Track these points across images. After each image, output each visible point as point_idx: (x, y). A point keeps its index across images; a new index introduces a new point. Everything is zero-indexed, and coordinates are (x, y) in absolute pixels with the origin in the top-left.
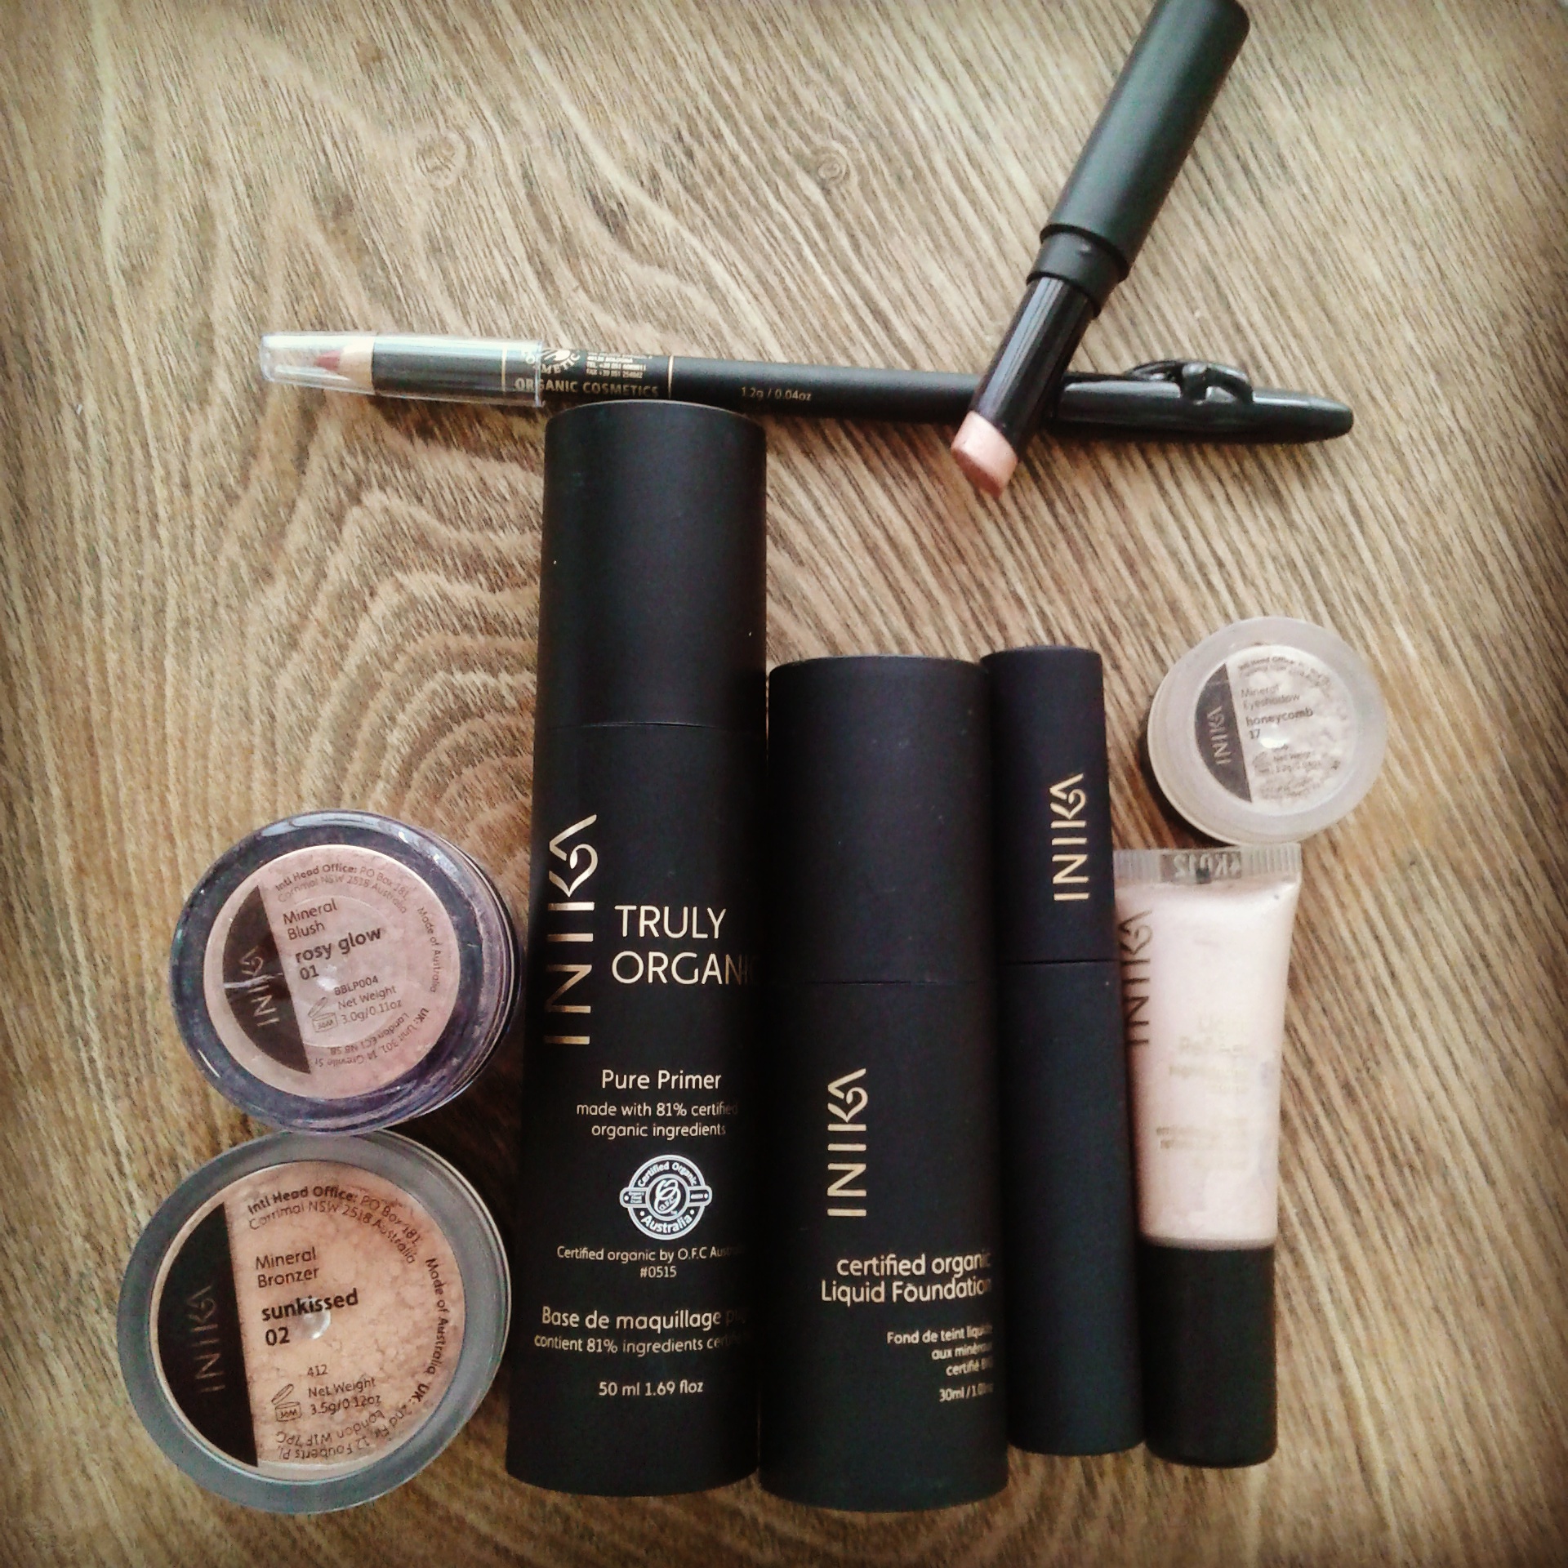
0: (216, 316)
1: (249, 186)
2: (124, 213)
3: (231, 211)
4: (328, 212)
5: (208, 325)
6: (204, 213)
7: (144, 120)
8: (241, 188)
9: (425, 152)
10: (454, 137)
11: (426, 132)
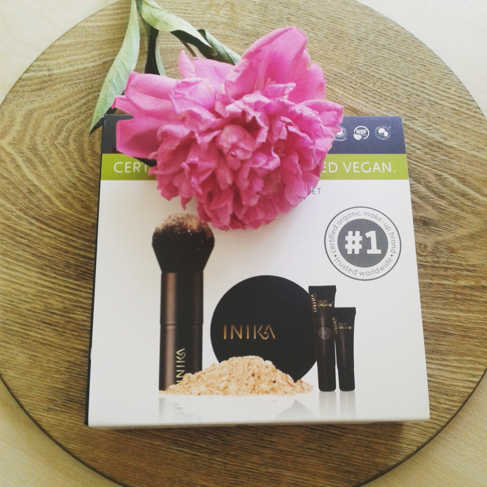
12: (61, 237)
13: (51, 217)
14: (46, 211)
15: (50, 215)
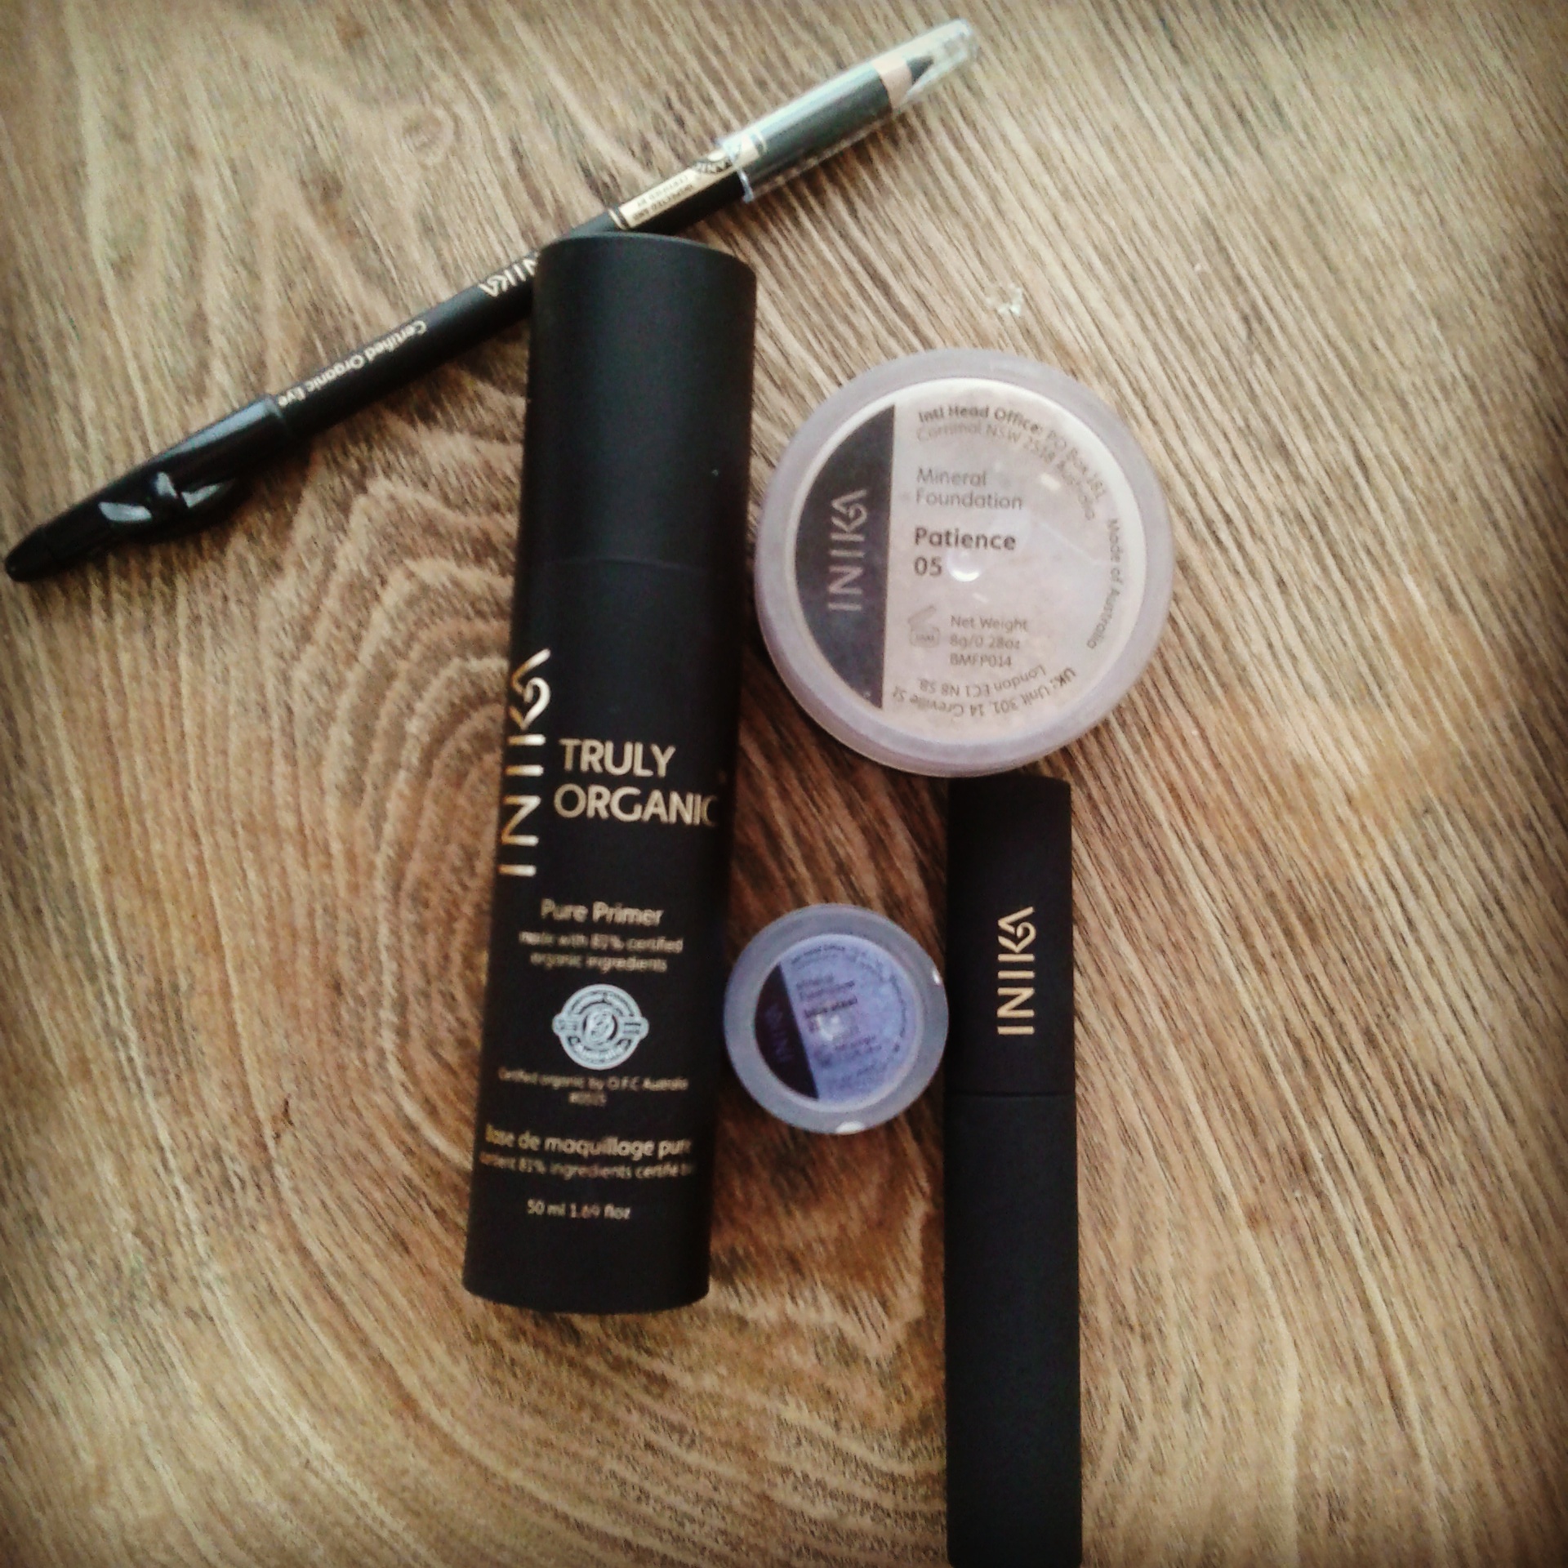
0: (209, 306)
1: (235, 172)
2: (110, 204)
3: (218, 198)
4: (316, 194)
5: (200, 317)
6: (191, 201)
7: (124, 106)
8: (227, 173)
9: (412, 129)
10: (440, 113)
11: (412, 110)
12: (1383, 1282)
13: (1354, 1371)
14: (1349, 1403)
15: (1350, 1379)
